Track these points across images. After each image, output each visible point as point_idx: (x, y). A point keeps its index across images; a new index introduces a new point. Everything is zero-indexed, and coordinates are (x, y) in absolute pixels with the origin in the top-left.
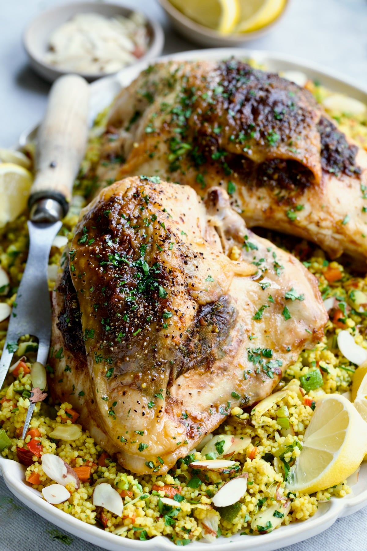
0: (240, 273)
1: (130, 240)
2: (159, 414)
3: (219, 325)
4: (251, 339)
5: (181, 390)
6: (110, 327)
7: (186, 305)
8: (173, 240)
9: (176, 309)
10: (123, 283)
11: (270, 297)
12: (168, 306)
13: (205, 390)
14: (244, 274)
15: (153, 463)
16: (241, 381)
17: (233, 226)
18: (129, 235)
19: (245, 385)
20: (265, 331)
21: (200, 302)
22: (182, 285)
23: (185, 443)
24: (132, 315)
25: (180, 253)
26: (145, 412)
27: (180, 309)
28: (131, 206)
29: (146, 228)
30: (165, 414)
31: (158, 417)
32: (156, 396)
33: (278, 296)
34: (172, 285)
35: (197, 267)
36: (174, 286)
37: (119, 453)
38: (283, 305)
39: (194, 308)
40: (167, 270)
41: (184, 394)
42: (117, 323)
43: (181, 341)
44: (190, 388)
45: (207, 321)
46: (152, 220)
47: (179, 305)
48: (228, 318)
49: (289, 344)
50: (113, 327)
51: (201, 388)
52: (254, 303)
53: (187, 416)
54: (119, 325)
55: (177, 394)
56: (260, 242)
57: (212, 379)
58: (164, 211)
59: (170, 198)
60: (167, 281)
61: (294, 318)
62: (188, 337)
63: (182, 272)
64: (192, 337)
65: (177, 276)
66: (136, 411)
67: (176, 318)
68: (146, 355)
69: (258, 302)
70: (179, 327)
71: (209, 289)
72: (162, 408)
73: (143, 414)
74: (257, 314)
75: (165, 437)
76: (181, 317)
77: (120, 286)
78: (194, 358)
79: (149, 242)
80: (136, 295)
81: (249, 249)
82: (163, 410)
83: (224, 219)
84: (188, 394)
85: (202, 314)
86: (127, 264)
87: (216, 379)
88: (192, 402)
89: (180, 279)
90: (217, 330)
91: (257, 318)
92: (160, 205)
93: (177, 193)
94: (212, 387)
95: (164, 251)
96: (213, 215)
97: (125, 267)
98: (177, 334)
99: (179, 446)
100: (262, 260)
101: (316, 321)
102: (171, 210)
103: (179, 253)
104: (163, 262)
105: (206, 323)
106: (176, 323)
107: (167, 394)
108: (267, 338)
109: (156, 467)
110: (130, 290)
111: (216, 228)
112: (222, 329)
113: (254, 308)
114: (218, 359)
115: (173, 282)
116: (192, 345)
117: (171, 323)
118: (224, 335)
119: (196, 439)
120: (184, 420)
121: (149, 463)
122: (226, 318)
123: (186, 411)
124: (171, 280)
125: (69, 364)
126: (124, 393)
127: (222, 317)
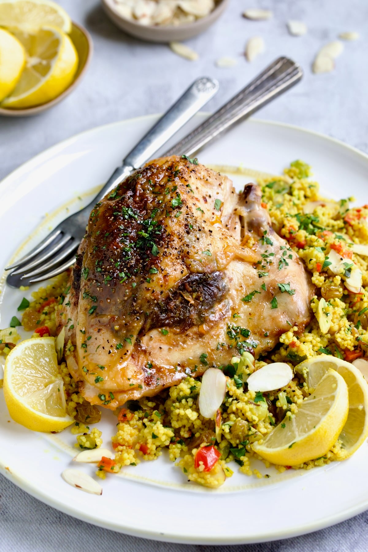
0: (242, 257)
1: (146, 202)
2: (123, 356)
3: (205, 295)
4: (234, 317)
5: (152, 342)
6: (102, 269)
7: (174, 267)
8: (184, 210)
9: (163, 267)
10: (125, 235)
11: (263, 285)
12: (157, 263)
13: (176, 348)
14: (246, 260)
15: (105, 396)
16: (212, 350)
17: (257, 220)
18: (147, 198)
19: (216, 355)
20: (250, 314)
21: (192, 269)
22: (176, 249)
23: (140, 387)
24: (124, 264)
25: (186, 223)
26: (111, 351)
27: (167, 269)
28: (161, 176)
29: (165, 196)
30: (130, 358)
31: (122, 358)
32: (125, 340)
33: (271, 286)
34: (166, 246)
35: (198, 239)
36: (168, 247)
37: (82, 382)
38: (273, 295)
39: (182, 272)
40: (167, 233)
41: (154, 346)
42: (108, 267)
43: (161, 298)
44: (162, 342)
45: (192, 287)
46: (172, 190)
47: (167, 265)
48: (216, 291)
49: (268, 330)
50: (103, 270)
51: (174, 346)
52: (248, 286)
53: (151, 366)
54: (110, 269)
55: (148, 345)
56: (277, 240)
57: (186, 341)
58: (187, 186)
59: (201, 179)
60: (163, 243)
61: (279, 309)
62: (169, 296)
63: (180, 238)
64: (173, 297)
65: (174, 241)
66: (103, 348)
67: (160, 276)
68: (125, 301)
69: (251, 287)
70: (160, 284)
71: (203, 260)
72: (128, 351)
73: (110, 352)
74: (247, 296)
75: (121, 377)
76: (165, 276)
77: (122, 237)
78: (172, 317)
79: (162, 207)
80: (133, 248)
81: (265, 243)
82: (129, 353)
83: (250, 211)
84: (158, 347)
85: (189, 280)
86: (135, 219)
87: (190, 342)
88: (160, 356)
89: (176, 243)
90: (201, 299)
91: (247, 300)
92: (186, 181)
93: (209, 177)
94: (183, 348)
95: (170, 217)
96: (241, 205)
97: (133, 221)
98: (158, 290)
99: (133, 388)
100: (272, 254)
101: (299, 316)
102: (197, 188)
103: (184, 222)
104: (167, 226)
105: (191, 289)
106: (159, 279)
107: (136, 340)
108: (250, 320)
109: (106, 400)
110: (131, 243)
111: (241, 218)
112: (207, 300)
113: (245, 291)
114: (196, 325)
115: (168, 244)
116: (172, 304)
117: (154, 279)
118: (207, 305)
119: (152, 387)
120: (148, 370)
121: (101, 395)
122: (213, 291)
123: (153, 361)
124: (167, 242)
125: (70, 300)
126: (99, 330)
127: (210, 289)
